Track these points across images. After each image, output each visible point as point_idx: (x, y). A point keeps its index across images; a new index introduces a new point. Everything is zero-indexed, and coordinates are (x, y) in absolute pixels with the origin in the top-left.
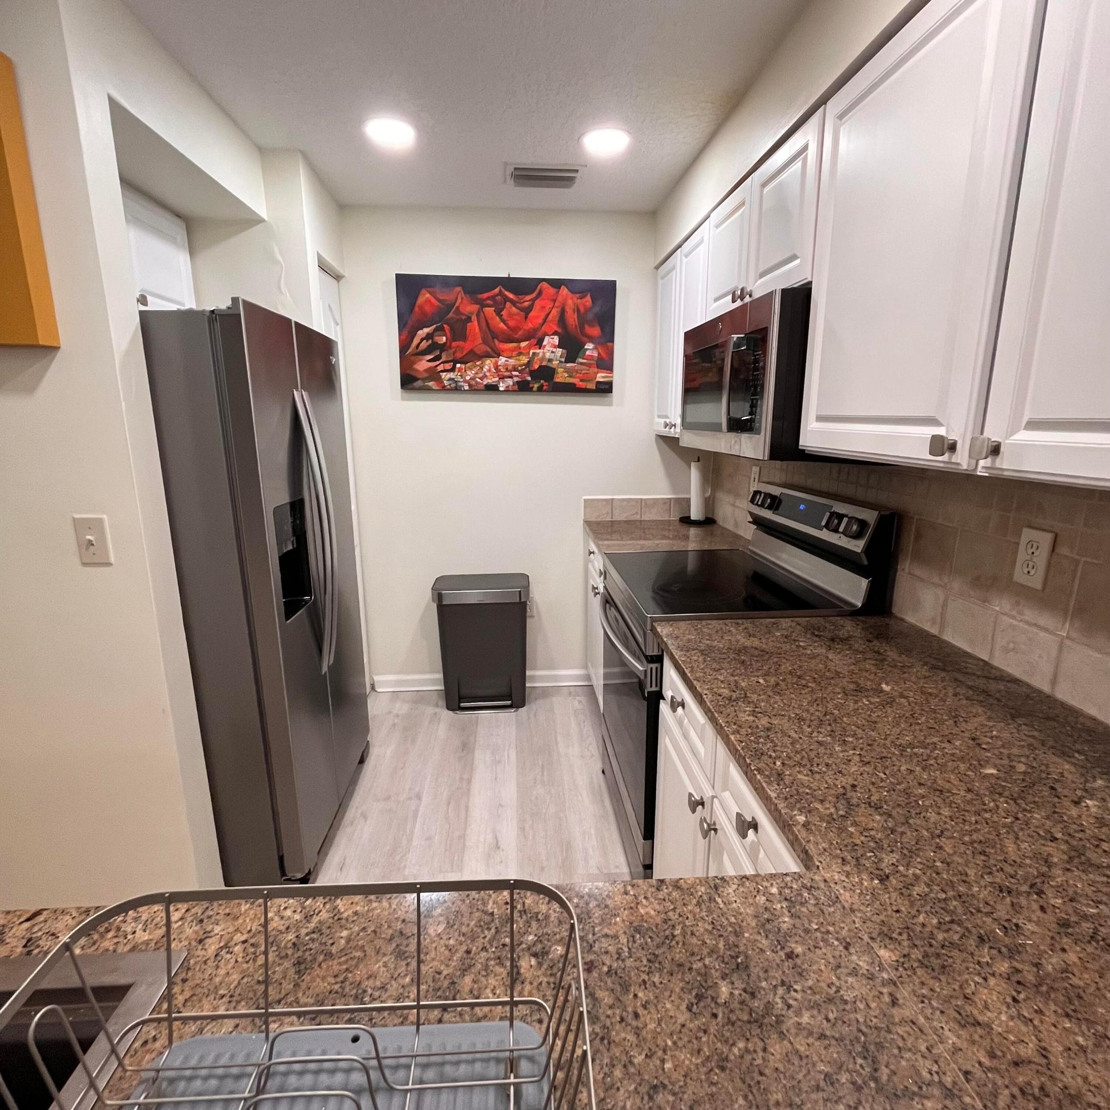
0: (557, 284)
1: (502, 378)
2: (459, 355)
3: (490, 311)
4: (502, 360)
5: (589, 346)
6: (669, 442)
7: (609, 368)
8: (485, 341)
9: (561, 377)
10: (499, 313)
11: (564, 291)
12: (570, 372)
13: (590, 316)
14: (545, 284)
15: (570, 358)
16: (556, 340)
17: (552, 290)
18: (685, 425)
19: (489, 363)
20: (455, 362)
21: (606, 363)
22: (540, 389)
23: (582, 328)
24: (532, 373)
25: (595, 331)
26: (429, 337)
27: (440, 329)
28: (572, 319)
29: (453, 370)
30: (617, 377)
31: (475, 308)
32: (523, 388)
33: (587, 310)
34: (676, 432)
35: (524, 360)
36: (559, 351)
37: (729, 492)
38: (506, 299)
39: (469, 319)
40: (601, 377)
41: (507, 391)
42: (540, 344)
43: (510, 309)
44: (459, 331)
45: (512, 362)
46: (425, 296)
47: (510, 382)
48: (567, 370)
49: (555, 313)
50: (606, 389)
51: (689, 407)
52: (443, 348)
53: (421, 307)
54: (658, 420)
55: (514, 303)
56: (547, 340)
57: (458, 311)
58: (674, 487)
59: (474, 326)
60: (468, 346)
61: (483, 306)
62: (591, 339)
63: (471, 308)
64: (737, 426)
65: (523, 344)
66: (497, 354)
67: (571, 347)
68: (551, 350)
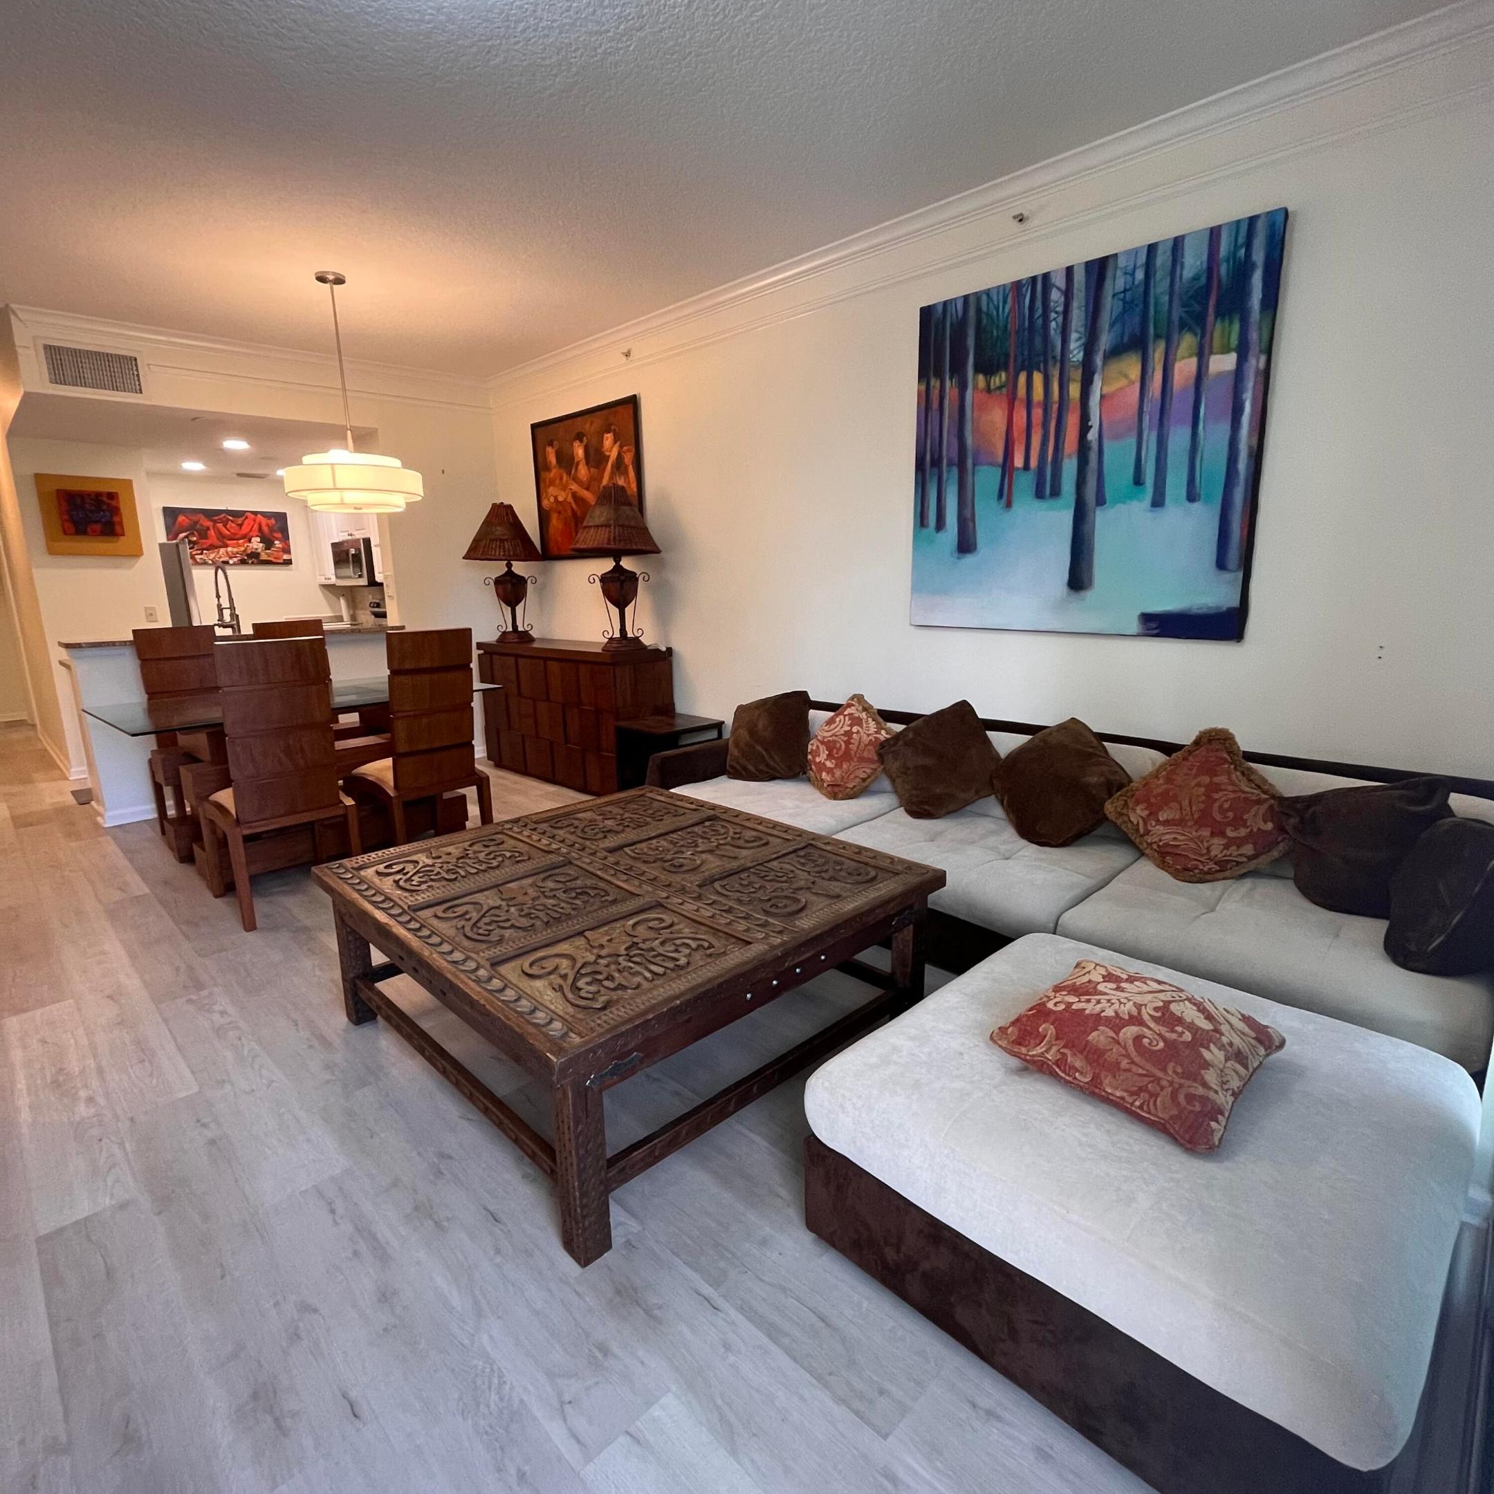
0: (255, 513)
1: (231, 558)
2: (205, 546)
3: (220, 526)
4: (229, 549)
5: (277, 542)
6: (328, 588)
7: (289, 552)
8: (219, 540)
9: (264, 557)
10: (225, 526)
11: (259, 516)
12: (269, 555)
13: (276, 528)
14: (249, 513)
15: (268, 548)
16: (258, 539)
17: (253, 516)
18: (337, 577)
19: (222, 550)
20: (203, 550)
21: (287, 550)
22: (253, 563)
23: (272, 534)
24: (247, 555)
25: (279, 535)
26: (186, 537)
27: (193, 534)
28: (265, 529)
29: (202, 554)
30: (293, 557)
32: (243, 562)
33: (273, 526)
34: (333, 580)
35: (243, 549)
36: (261, 545)
37: (362, 609)
38: (229, 520)
39: (208, 529)
40: (286, 557)
41: (234, 564)
42: (250, 541)
43: (230, 524)
44: (203, 534)
45: (235, 550)
46: (181, 518)
47: (235, 560)
48: (267, 554)
49: (256, 527)
50: (289, 562)
51: (338, 571)
52: (195, 543)
53: (180, 523)
54: (319, 577)
55: (232, 521)
56: (253, 539)
57: (201, 525)
58: (332, 608)
59: (212, 532)
60: (209, 542)
61: (215, 522)
62: (277, 539)
63: (210, 524)
64: (360, 576)
65: (241, 541)
66: (226, 546)
67: (268, 543)
68: (256, 544)
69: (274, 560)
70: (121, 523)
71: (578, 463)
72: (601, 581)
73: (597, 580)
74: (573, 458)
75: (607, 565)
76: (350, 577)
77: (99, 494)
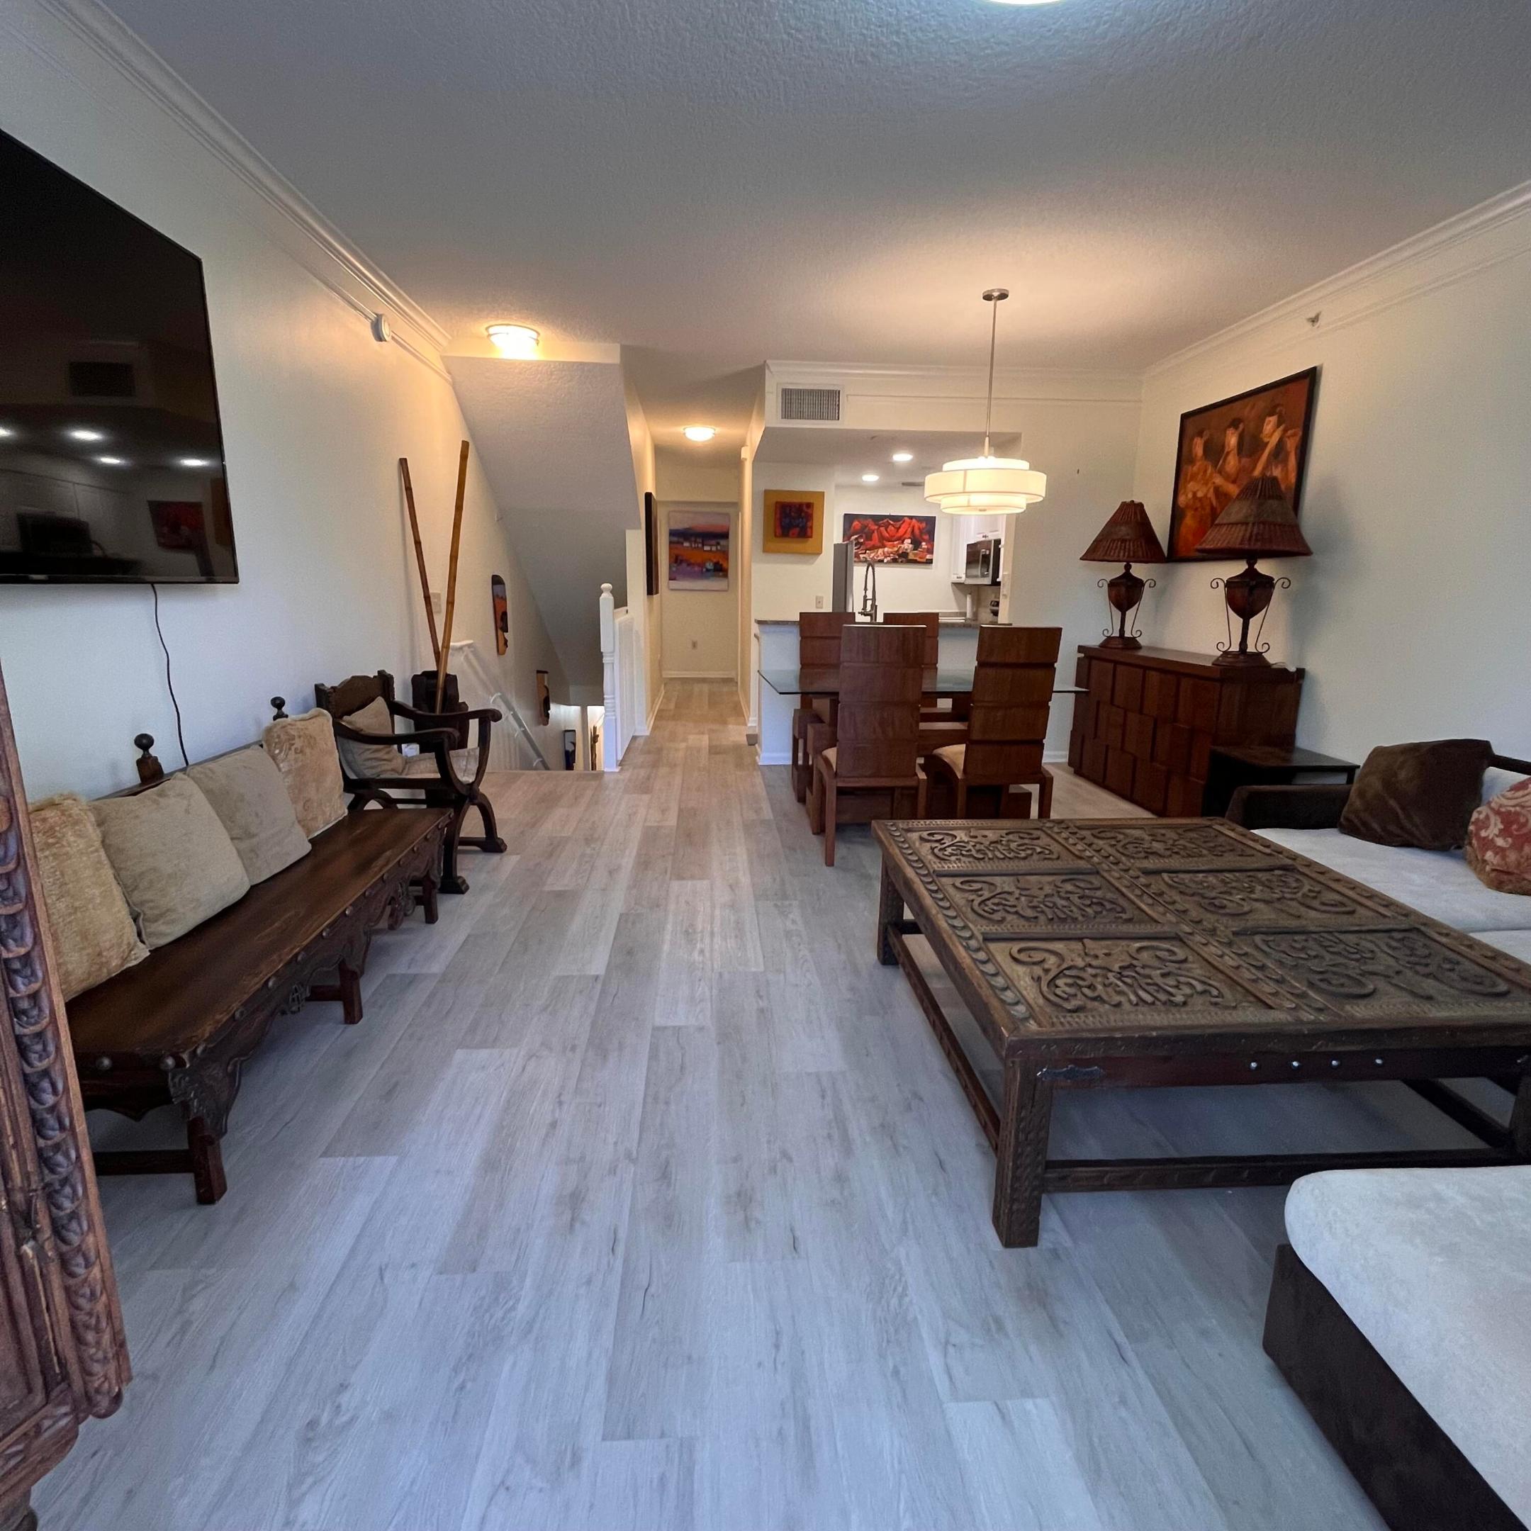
0: (911, 518)
1: (886, 557)
2: (868, 547)
3: (882, 529)
4: (886, 549)
5: (924, 543)
6: (958, 585)
7: (932, 553)
8: (880, 541)
9: (911, 557)
10: (886, 529)
11: (914, 520)
12: (915, 555)
13: (924, 531)
14: (906, 518)
15: (915, 549)
16: (909, 541)
17: (909, 520)
18: (967, 576)
19: (880, 551)
20: (866, 550)
21: (931, 551)
22: (902, 562)
23: (921, 536)
24: (899, 555)
25: (926, 537)
26: (856, 539)
27: (861, 537)
28: (917, 531)
29: (865, 553)
30: (935, 557)
31: (876, 527)
32: (894, 561)
33: (923, 529)
34: (964, 579)
35: (896, 549)
36: (911, 546)
37: (984, 607)
38: (890, 524)
39: (873, 532)
40: (928, 557)
41: (888, 562)
42: (903, 543)
43: (891, 528)
44: (869, 538)
45: (890, 550)
46: (856, 523)
47: (889, 559)
49: (910, 530)
50: (930, 562)
51: (968, 571)
52: (861, 544)
53: (854, 527)
54: (953, 576)
55: (892, 525)
56: (906, 541)
57: (869, 529)
58: (959, 607)
59: (875, 535)
60: (872, 543)
61: (880, 526)
62: (924, 541)
63: (874, 528)
64: (983, 576)
65: (896, 543)
66: (884, 546)
67: (916, 544)
68: (907, 545)
69: (919, 560)
70: (811, 528)
71: (1228, 453)
72: (1226, 586)
73: (1222, 585)
74: (1223, 446)
75: (1238, 568)
76: (976, 577)
77: (801, 505)
